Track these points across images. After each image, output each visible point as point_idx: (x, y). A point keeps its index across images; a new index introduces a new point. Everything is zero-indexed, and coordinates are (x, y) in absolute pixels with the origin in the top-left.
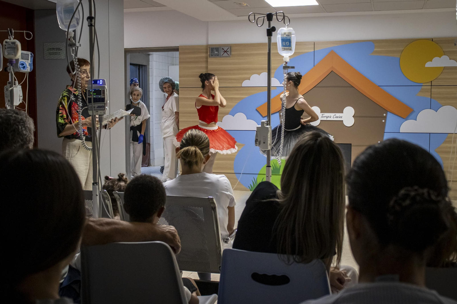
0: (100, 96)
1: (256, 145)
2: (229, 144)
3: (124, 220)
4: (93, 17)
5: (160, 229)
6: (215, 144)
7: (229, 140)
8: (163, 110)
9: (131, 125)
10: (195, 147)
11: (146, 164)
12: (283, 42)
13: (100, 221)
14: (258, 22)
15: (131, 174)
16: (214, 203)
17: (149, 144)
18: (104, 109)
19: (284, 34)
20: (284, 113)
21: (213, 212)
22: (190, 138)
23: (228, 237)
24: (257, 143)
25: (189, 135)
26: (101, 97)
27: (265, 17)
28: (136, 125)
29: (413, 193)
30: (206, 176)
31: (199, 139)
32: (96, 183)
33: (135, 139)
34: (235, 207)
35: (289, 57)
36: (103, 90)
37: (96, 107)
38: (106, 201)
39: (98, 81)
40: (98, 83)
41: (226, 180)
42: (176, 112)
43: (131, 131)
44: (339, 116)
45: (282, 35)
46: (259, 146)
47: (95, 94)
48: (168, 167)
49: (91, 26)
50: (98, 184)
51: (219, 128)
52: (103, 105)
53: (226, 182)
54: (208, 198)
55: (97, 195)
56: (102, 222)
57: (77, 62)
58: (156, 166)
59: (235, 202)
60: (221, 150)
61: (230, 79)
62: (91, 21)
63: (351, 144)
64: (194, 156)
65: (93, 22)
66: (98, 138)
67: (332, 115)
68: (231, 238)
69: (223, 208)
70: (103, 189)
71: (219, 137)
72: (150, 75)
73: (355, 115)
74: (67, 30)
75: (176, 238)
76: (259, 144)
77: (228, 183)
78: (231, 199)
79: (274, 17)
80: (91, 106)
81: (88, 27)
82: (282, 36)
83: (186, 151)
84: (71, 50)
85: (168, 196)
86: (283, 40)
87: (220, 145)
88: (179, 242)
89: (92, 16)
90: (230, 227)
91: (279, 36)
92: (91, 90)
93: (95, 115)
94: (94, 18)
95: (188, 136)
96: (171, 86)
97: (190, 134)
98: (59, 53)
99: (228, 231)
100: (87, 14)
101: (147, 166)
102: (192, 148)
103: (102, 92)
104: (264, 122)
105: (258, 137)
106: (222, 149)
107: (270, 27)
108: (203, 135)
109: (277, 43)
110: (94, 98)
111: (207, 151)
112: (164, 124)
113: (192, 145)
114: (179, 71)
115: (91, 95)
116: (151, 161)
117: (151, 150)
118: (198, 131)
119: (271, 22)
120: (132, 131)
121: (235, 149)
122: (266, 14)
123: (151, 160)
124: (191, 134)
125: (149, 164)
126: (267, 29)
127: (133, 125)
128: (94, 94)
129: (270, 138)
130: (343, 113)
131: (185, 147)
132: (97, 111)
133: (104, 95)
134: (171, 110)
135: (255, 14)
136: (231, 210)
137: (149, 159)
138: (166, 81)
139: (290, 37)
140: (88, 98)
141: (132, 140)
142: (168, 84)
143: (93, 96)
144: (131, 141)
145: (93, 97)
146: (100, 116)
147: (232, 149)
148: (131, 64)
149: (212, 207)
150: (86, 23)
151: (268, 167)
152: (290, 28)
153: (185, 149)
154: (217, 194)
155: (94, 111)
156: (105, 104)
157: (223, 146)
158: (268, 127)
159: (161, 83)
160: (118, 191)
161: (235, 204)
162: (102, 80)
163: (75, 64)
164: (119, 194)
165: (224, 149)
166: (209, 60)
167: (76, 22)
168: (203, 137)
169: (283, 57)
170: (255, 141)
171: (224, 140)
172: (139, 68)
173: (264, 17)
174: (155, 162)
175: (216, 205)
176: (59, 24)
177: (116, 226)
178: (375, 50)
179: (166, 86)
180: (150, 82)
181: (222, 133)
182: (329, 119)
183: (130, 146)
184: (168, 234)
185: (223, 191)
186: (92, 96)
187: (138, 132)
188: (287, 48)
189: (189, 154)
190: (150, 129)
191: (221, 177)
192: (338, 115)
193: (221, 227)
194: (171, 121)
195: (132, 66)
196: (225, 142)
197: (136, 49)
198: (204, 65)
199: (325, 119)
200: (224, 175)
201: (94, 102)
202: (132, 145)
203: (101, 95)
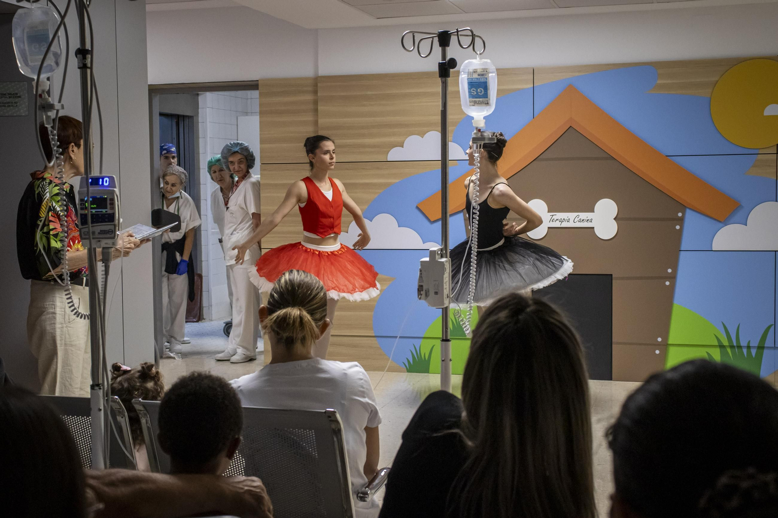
0: (104, 211)
1: (420, 299)
2: (365, 280)
3: (157, 471)
4: (88, 50)
5: (230, 488)
6: (337, 280)
7: (364, 270)
8: (227, 208)
9: (163, 241)
10: (300, 310)
11: (194, 318)
12: (472, 88)
13: (110, 475)
14: (420, 49)
15: (165, 339)
16: (337, 422)
17: (200, 276)
18: (113, 235)
19: (474, 72)
20: (475, 231)
21: (335, 439)
22: (287, 289)
23: (366, 488)
24: (421, 295)
25: (286, 282)
26: (106, 211)
27: (435, 38)
28: (174, 239)
29: (745, 484)
30: (320, 366)
31: (307, 291)
32: (98, 385)
33: (172, 268)
34: (380, 427)
35: (485, 118)
36: (111, 197)
37: (97, 233)
38: (119, 418)
39: (101, 180)
40: (101, 183)
41: (361, 374)
42: (253, 214)
43: (162, 252)
44: (585, 218)
45: (469, 73)
46: (425, 300)
47: (95, 206)
48: (240, 324)
49: (83, 67)
50: (102, 387)
51: (343, 247)
52: (112, 227)
53: (362, 377)
54: (325, 412)
55: (100, 410)
56: (113, 478)
57: (58, 141)
58: (215, 320)
59: (380, 417)
60: (351, 293)
61: (363, 146)
62: (84, 58)
63: (612, 275)
64: (298, 329)
65: (88, 61)
66: (100, 294)
67: (572, 215)
68: (371, 489)
69: (355, 431)
70: (112, 395)
71: (345, 267)
72: (200, 137)
73: (619, 217)
74: (35, 78)
75: (263, 504)
76: (427, 295)
77: (365, 378)
78: (372, 411)
79: (453, 40)
80: (87, 230)
81: (79, 70)
82: (469, 77)
83: (282, 318)
84: (44, 117)
85: (245, 408)
86: (472, 85)
87: (349, 283)
88: (269, 511)
89: (87, 48)
90: (370, 469)
91: (463, 76)
92: (86, 199)
93: (95, 248)
94: (91, 52)
95: (283, 286)
96: (245, 161)
97: (288, 282)
98: (15, 103)
99: (366, 476)
100: (75, 44)
101: (197, 321)
102: (295, 312)
103: (108, 202)
104: (435, 251)
105: (423, 282)
106: (352, 291)
107: (445, 60)
108: (314, 281)
109: (459, 91)
110: (92, 215)
111: (323, 315)
112: (230, 239)
113: (293, 305)
114: (260, 131)
115: (86, 208)
116: (205, 311)
117: (204, 289)
118: (303, 274)
119: (448, 49)
120: (165, 252)
121: (377, 289)
122: (437, 32)
123: (204, 308)
124: (290, 280)
125: (201, 317)
126: (439, 63)
127: (168, 240)
128: (92, 206)
129: (448, 284)
130: (594, 212)
131: (280, 309)
132: (99, 241)
133: (113, 208)
134: (242, 208)
135: (416, 34)
136: (372, 434)
137: (201, 308)
138: (237, 149)
139: (486, 78)
140: (81, 215)
141: (166, 271)
142: (239, 157)
143: (90, 210)
144: (164, 273)
145: (91, 212)
146: (106, 251)
147: (371, 289)
148: (161, 114)
149: (333, 429)
150: (74, 62)
151: (444, 342)
152: (486, 60)
153: (281, 312)
154: (343, 402)
155: (92, 240)
156: (115, 225)
157: (354, 285)
158: (443, 262)
159: (226, 152)
160: (143, 399)
161: (379, 422)
162: (108, 177)
163: (53, 145)
164: (144, 405)
165: (357, 290)
166: (319, 108)
167: (54, 60)
168: (314, 288)
169: (473, 118)
170: (418, 289)
171: (354, 271)
172: (178, 120)
173: (433, 37)
174: (213, 312)
175: (342, 426)
176: (19, 65)
177: (143, 486)
178: (659, 82)
179: (235, 159)
180: (201, 150)
181: (349, 257)
182: (565, 225)
183: (161, 282)
184: (247, 497)
185: (356, 395)
186: (88, 211)
187: (178, 254)
188: (481, 100)
189: (288, 324)
190: (202, 245)
191: (350, 367)
192: (583, 215)
193: (351, 469)
194: (243, 232)
195: (164, 119)
196: (357, 275)
197: (171, 87)
198: (310, 118)
199: (557, 224)
200: (356, 363)
201: (92, 223)
202: (165, 280)
203: (106, 208)
